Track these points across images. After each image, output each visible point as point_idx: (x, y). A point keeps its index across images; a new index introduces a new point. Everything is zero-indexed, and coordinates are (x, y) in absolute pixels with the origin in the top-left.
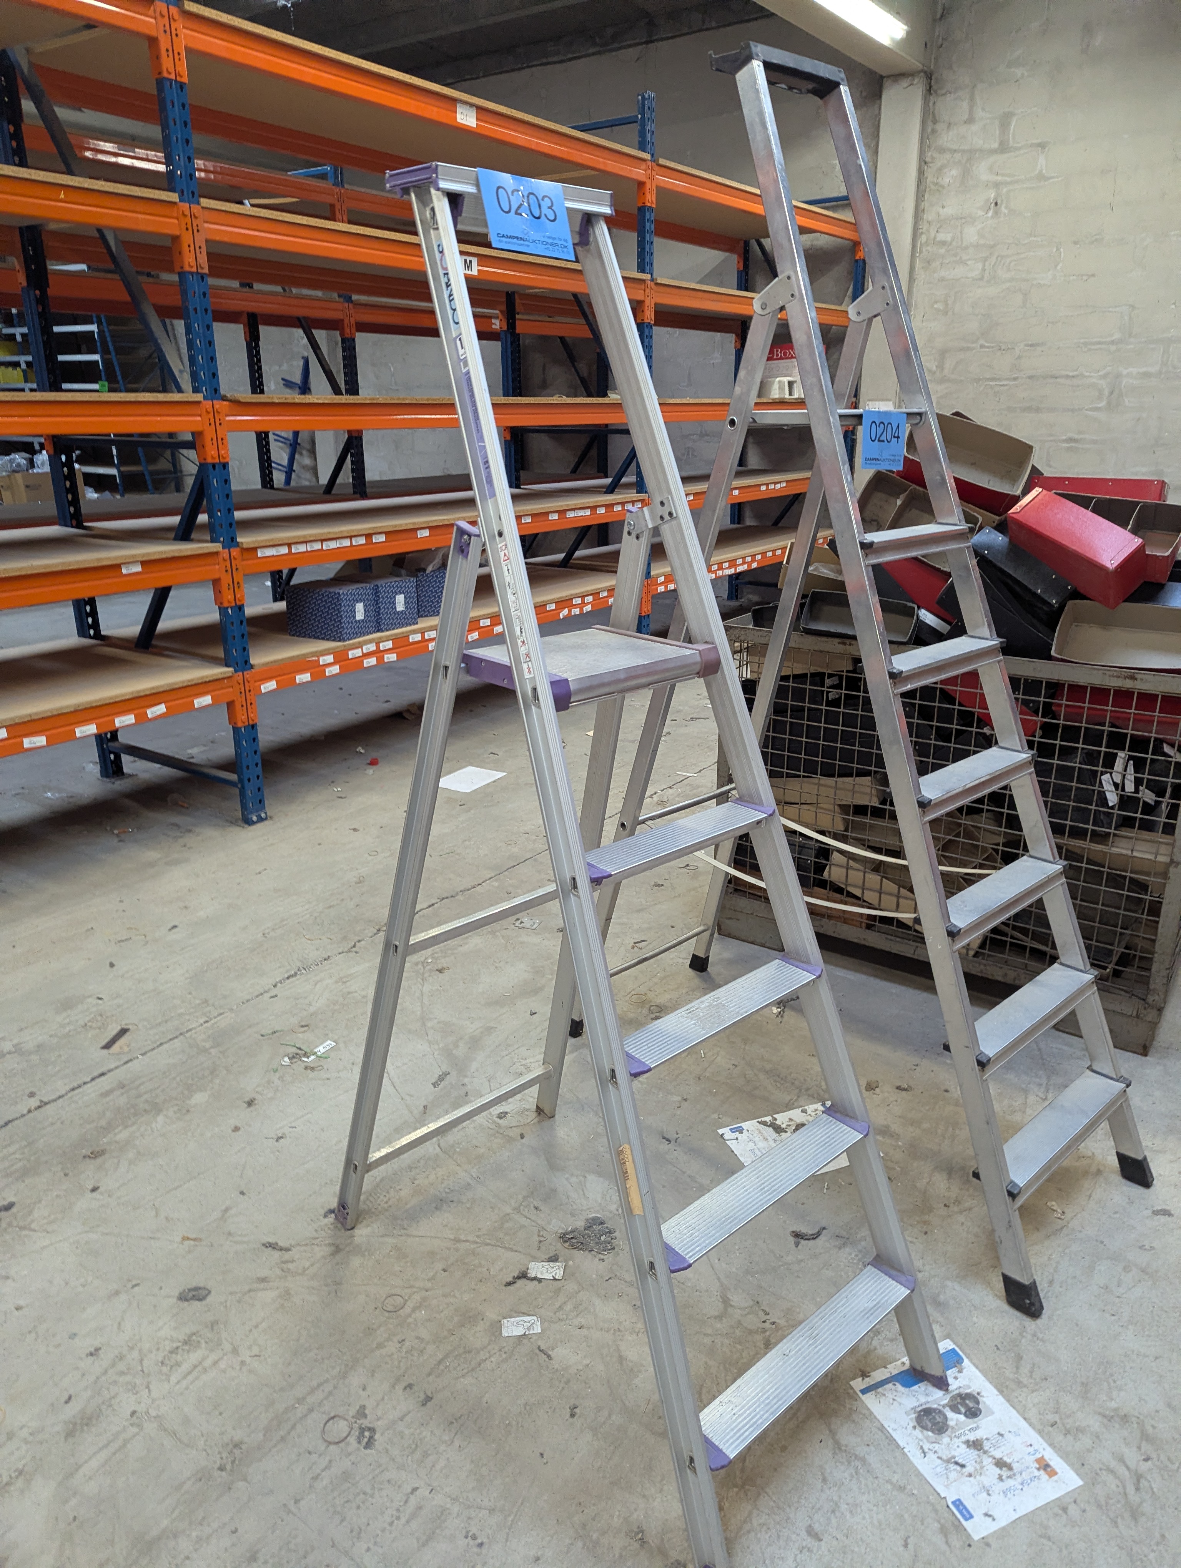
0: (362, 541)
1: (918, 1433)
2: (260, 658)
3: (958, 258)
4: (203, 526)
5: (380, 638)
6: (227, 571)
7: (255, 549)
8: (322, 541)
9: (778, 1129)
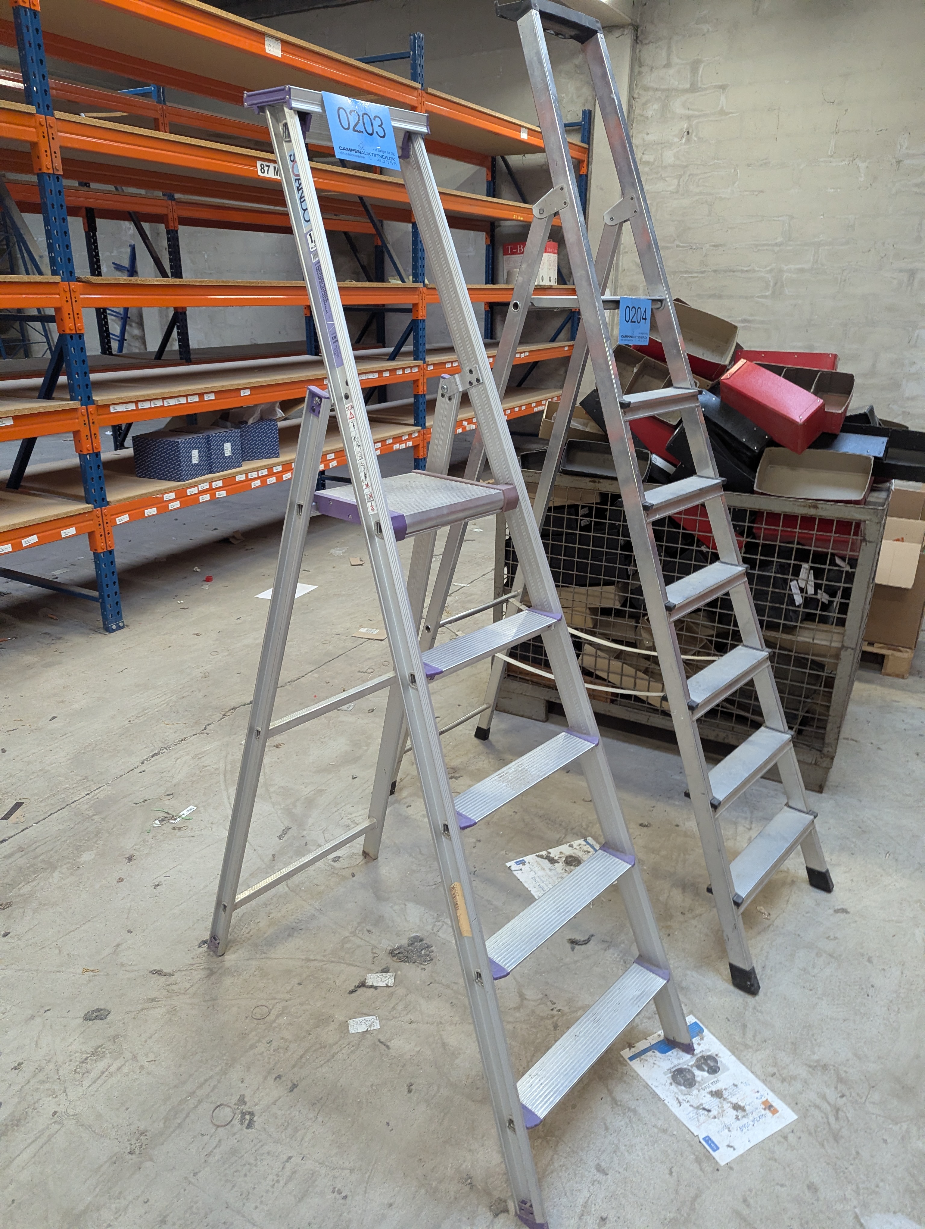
0: (196, 399)
1: (674, 1087)
2: (114, 496)
3: (659, 175)
4: (63, 387)
5: (212, 478)
6: (85, 424)
7: (108, 406)
8: (163, 399)
9: (552, 861)
